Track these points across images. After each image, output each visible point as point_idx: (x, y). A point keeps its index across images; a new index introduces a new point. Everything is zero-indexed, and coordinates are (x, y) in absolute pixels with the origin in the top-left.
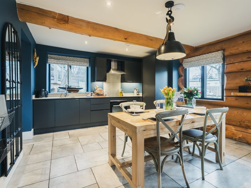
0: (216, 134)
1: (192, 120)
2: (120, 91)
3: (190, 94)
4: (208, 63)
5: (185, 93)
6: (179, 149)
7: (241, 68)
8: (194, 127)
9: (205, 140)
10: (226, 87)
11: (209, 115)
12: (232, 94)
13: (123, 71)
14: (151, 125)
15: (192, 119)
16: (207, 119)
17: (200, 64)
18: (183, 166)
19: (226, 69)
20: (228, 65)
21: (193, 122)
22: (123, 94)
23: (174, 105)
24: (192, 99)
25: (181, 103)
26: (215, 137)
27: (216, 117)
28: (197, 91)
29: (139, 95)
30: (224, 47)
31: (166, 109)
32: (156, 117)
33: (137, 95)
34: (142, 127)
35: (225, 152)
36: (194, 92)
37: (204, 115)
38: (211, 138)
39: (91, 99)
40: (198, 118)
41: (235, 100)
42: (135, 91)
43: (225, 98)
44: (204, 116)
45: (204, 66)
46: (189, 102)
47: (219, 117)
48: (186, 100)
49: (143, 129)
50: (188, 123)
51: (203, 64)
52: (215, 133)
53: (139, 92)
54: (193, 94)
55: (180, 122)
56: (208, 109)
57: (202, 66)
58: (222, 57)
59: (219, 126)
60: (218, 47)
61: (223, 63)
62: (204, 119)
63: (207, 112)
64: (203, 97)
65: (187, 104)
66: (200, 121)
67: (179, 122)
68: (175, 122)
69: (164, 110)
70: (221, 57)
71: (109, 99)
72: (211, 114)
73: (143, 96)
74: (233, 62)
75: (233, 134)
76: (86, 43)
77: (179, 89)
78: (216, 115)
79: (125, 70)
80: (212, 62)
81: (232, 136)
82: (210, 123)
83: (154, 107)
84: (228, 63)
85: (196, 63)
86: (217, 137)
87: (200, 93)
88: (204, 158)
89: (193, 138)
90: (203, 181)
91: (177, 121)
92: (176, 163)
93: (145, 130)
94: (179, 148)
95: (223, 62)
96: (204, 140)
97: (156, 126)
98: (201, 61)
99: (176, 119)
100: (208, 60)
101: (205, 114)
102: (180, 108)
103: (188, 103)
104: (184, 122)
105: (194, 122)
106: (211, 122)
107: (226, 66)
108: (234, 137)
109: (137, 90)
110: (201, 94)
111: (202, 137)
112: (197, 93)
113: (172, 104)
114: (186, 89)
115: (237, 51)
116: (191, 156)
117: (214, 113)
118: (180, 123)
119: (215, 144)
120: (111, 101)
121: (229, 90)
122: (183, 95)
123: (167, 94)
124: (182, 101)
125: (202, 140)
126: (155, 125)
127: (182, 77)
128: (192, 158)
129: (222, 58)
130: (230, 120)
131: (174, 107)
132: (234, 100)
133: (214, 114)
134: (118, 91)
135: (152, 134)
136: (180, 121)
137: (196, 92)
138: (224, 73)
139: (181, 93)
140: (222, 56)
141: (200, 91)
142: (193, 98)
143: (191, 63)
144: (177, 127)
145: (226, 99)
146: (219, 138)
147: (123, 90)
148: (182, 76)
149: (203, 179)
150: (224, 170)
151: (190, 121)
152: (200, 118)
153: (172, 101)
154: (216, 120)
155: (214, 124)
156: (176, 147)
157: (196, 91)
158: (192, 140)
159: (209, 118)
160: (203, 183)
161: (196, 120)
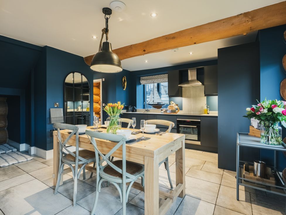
39: (157, 116)
71: (176, 116)
76: (146, 61)
120: (177, 119)
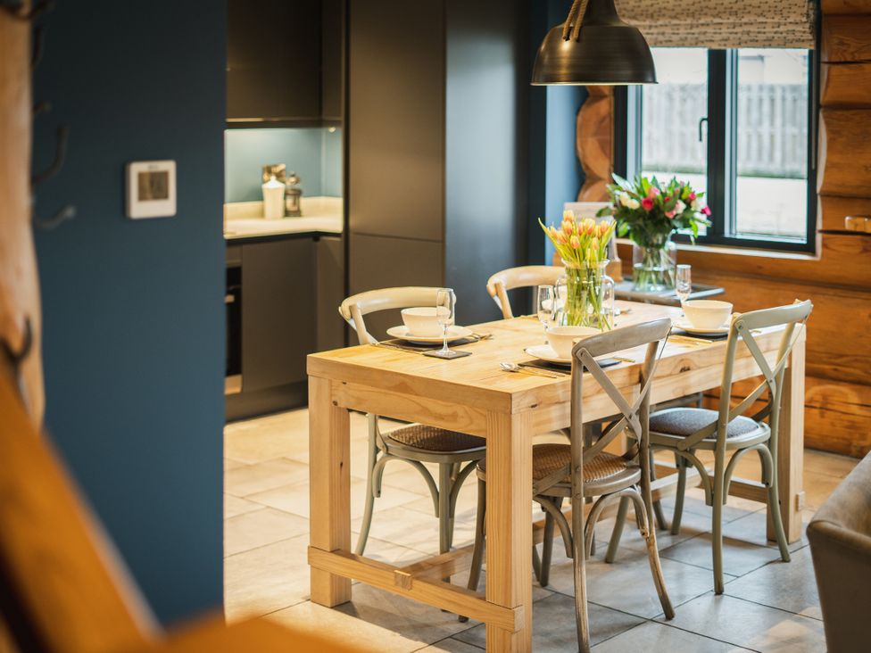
0: (767, 418)
1: (682, 360)
4: (745, 37)
5: (623, 213)
6: (637, 475)
8: (688, 387)
9: (728, 440)
10: (825, 184)
11: (740, 338)
12: (848, 223)
14: (553, 386)
15: (682, 358)
16: (735, 354)
17: (702, 38)
18: (653, 537)
19: (827, 86)
20: (836, 69)
21: (684, 370)
24: (659, 246)
26: (763, 426)
27: (768, 343)
28: (688, 203)
32: (574, 354)
34: (526, 393)
35: (801, 494)
36: (672, 208)
37: (724, 336)
38: (749, 431)
40: (704, 350)
41: (862, 252)
42: (272, 188)
43: (819, 237)
44: (725, 343)
45: (724, 52)
46: (645, 262)
47: (777, 343)
49: (530, 400)
50: (668, 372)
51: (718, 37)
52: (763, 413)
53: (297, 194)
54: (669, 221)
55: (643, 369)
56: (738, 315)
57: (715, 47)
58: (808, 16)
59: (777, 379)
61: (813, 48)
62: (726, 352)
63: (734, 326)
64: (715, 235)
65: (635, 274)
66: (710, 365)
67: (638, 370)
68: (625, 373)
70: (804, 19)
72: (750, 334)
73: (352, 222)
74: (857, 57)
75: (852, 426)
77: (582, 180)
78: (768, 336)
80: (762, 37)
81: (847, 436)
82: (745, 369)
84: (834, 59)
85: (682, 31)
86: (770, 426)
87: (703, 212)
88: (725, 538)
89: (683, 438)
90: (718, 597)
91: (632, 369)
92: (608, 565)
93: (536, 405)
94: (640, 471)
95: (813, 43)
96: (724, 440)
97: (570, 388)
98: (709, 20)
99: (626, 360)
100: (744, 20)
101: (729, 334)
103: (641, 271)
104: (656, 371)
105: (689, 369)
106: (748, 366)
107: (825, 68)
108: (855, 443)
109: (279, 176)
110: (708, 218)
111: (718, 427)
112: (688, 216)
113: (597, 296)
114: (628, 186)
116: (667, 535)
117: (760, 329)
119: (762, 454)
121: (836, 199)
122: (609, 222)
123: (579, 253)
125: (715, 440)
126: (564, 385)
127: (597, 105)
128: (673, 542)
129: (807, 25)
130: (841, 356)
132: (858, 250)
133: (759, 333)
136: (640, 366)
137: (681, 206)
138: (819, 106)
139: (600, 214)
140: (811, 12)
141: (701, 203)
142: (664, 240)
143: (653, 24)
144: (632, 393)
145: (824, 246)
146: (777, 430)
149: (719, 591)
150: (792, 560)
151: (676, 367)
152: (710, 350)
153: (594, 284)
154: (765, 355)
155: (761, 373)
156: (627, 468)
157: (685, 201)
158: (679, 445)
159: (742, 349)
160: (717, 602)
161: (696, 360)
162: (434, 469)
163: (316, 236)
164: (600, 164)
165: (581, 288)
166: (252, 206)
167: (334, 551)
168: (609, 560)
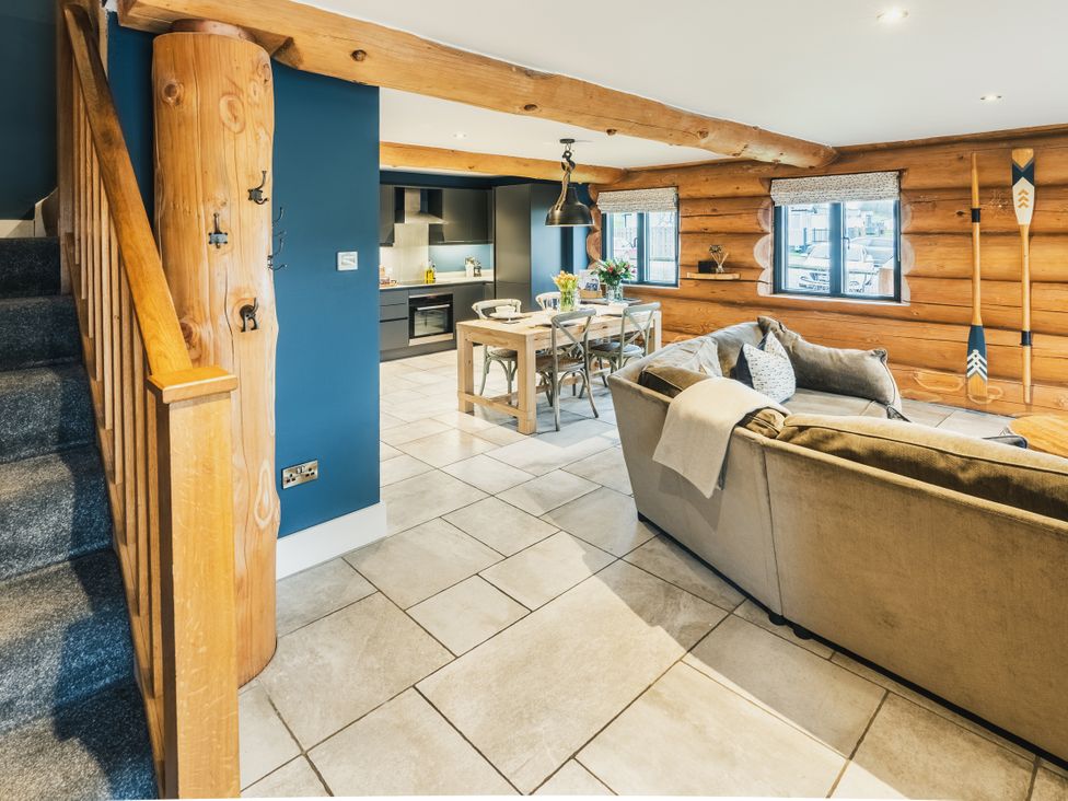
0: (643, 345)
2: (427, 266)
3: (612, 276)
4: (651, 208)
5: (602, 273)
7: (705, 226)
8: (607, 334)
10: (681, 260)
11: (628, 316)
12: (689, 275)
13: (439, 215)
14: (545, 333)
15: (603, 323)
16: (626, 322)
17: (634, 209)
18: (589, 388)
19: (681, 225)
20: (684, 219)
21: (604, 328)
22: (437, 275)
23: (577, 301)
24: (615, 284)
25: (593, 293)
26: (640, 348)
27: (642, 318)
28: (628, 268)
29: (480, 275)
30: (678, 182)
31: (563, 310)
32: (552, 321)
33: (475, 275)
34: (532, 335)
36: (620, 271)
37: (620, 316)
40: (612, 321)
42: (470, 267)
43: (679, 281)
44: (621, 318)
45: (643, 213)
46: (611, 291)
47: (646, 318)
48: (603, 287)
49: (534, 337)
50: (597, 328)
51: (641, 208)
53: (479, 268)
54: (619, 276)
55: (585, 327)
57: (640, 212)
59: (645, 331)
60: (667, 179)
61: (676, 212)
62: (621, 322)
63: (625, 312)
64: (640, 281)
65: (604, 295)
66: (615, 326)
67: (583, 327)
69: (559, 312)
70: (673, 200)
71: (408, 291)
72: (632, 315)
73: (497, 278)
74: (692, 214)
77: (589, 261)
79: (445, 213)
80: (657, 208)
82: (630, 328)
83: (538, 308)
84: (684, 214)
85: (626, 206)
87: (634, 272)
91: (580, 327)
93: (537, 340)
94: (584, 364)
95: (676, 210)
99: (578, 323)
101: (623, 315)
102: (588, 306)
103: (609, 294)
104: (590, 328)
105: (607, 327)
107: (680, 219)
109: (472, 262)
110: (637, 274)
112: (628, 274)
113: (572, 301)
114: (604, 263)
115: (699, 195)
118: (584, 329)
120: (411, 297)
121: (687, 266)
122: (596, 277)
123: (565, 286)
124: (595, 289)
126: (549, 333)
127: (595, 234)
129: (674, 203)
131: (577, 306)
132: (693, 285)
133: (637, 314)
134: (422, 266)
135: (546, 345)
136: (584, 325)
137: (625, 270)
138: (678, 232)
139: (592, 273)
140: (675, 198)
141: (634, 268)
142: (618, 283)
143: (615, 204)
145: (682, 284)
147: (436, 266)
148: (595, 231)
151: (600, 326)
152: (615, 321)
154: (639, 323)
155: (638, 330)
156: (579, 362)
157: (626, 268)
159: (629, 321)
161: (610, 325)
162: (506, 363)
163: (484, 283)
164: (596, 256)
165: (566, 299)
166: (463, 273)
167: (467, 393)
168: (580, 397)
